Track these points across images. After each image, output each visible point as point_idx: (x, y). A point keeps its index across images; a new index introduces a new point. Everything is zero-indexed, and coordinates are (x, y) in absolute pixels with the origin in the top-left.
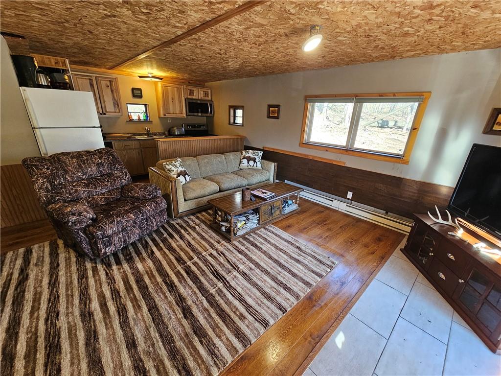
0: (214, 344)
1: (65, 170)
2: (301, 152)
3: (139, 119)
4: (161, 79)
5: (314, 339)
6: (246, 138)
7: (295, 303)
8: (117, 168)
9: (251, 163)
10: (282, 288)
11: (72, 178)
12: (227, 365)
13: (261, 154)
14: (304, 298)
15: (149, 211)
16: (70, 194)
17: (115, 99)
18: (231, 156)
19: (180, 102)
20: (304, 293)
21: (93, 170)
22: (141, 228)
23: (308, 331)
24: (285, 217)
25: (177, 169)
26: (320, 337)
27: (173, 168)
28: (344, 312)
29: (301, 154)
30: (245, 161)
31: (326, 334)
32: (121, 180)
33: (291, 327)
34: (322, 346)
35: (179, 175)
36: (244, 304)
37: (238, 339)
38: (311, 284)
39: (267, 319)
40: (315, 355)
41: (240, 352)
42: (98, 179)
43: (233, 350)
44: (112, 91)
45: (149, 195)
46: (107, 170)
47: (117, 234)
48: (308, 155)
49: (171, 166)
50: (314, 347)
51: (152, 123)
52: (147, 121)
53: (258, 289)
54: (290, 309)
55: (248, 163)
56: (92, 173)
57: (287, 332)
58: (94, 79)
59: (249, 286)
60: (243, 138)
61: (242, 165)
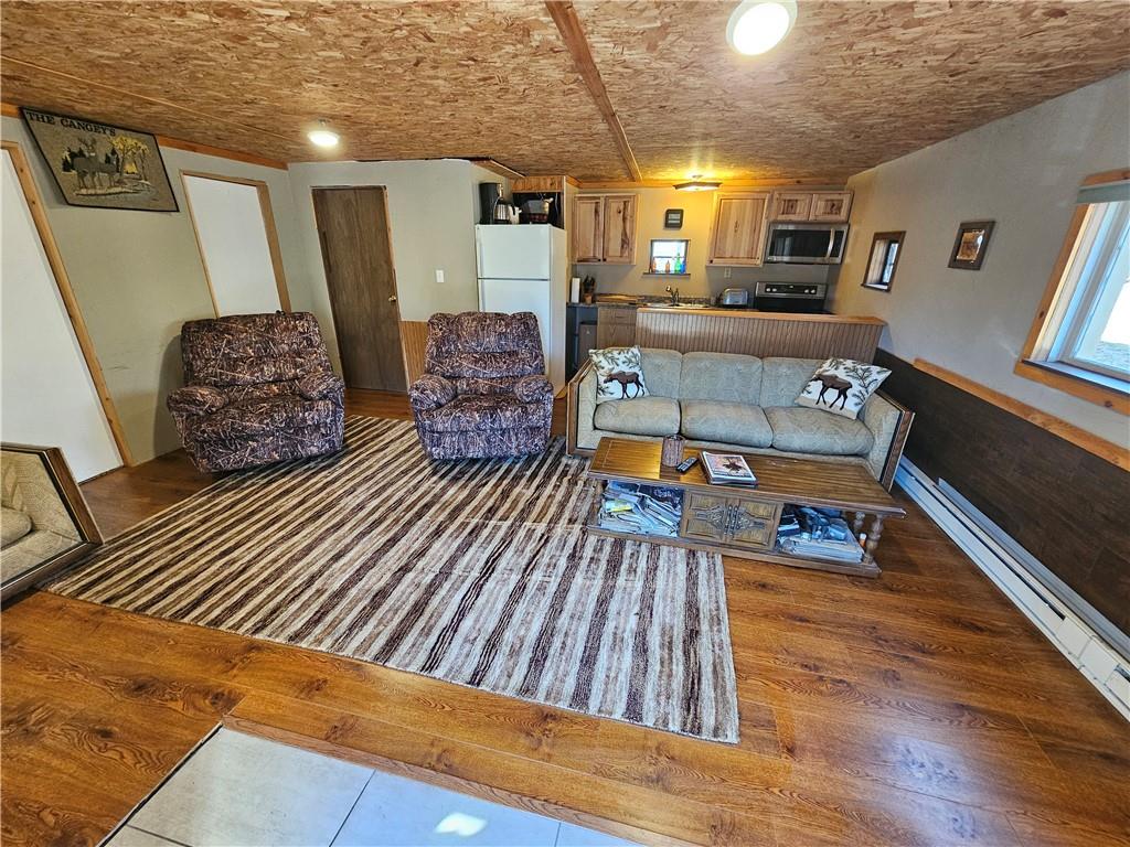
0: (365, 623)
1: (458, 336)
2: (1013, 394)
3: (668, 271)
4: (717, 185)
5: (439, 760)
6: (887, 324)
7: (510, 693)
8: (526, 346)
9: (832, 394)
10: (530, 655)
11: (464, 347)
12: (341, 654)
13: (878, 375)
14: (534, 705)
15: (507, 419)
16: (452, 368)
17: (626, 234)
18: (784, 367)
19: (755, 230)
20: (547, 699)
21: (490, 341)
22: (488, 441)
23: (453, 742)
24: (787, 561)
25: (611, 367)
26: (450, 770)
27: (604, 363)
28: (551, 808)
29: (1007, 399)
30: (817, 386)
31: (463, 782)
32: (524, 365)
33: (447, 708)
34: (430, 781)
35: (611, 379)
36: (455, 621)
37: (387, 644)
38: (587, 704)
39: (443, 663)
40: (405, 774)
41: (365, 658)
42: (495, 357)
43: (364, 647)
44: (624, 219)
45: (528, 396)
46: (511, 347)
47: (452, 433)
48: (1031, 410)
49: (601, 358)
50: (421, 766)
51: (689, 278)
52: (683, 273)
53: (501, 620)
54: (488, 690)
55: (822, 393)
56: (489, 345)
57: (433, 705)
58: (602, 202)
59: (500, 606)
60: (878, 327)
61: (805, 394)
